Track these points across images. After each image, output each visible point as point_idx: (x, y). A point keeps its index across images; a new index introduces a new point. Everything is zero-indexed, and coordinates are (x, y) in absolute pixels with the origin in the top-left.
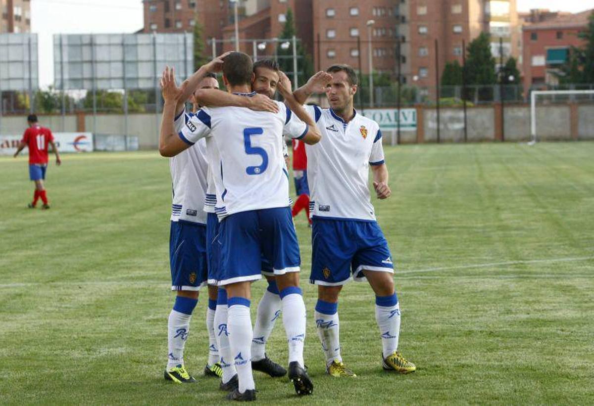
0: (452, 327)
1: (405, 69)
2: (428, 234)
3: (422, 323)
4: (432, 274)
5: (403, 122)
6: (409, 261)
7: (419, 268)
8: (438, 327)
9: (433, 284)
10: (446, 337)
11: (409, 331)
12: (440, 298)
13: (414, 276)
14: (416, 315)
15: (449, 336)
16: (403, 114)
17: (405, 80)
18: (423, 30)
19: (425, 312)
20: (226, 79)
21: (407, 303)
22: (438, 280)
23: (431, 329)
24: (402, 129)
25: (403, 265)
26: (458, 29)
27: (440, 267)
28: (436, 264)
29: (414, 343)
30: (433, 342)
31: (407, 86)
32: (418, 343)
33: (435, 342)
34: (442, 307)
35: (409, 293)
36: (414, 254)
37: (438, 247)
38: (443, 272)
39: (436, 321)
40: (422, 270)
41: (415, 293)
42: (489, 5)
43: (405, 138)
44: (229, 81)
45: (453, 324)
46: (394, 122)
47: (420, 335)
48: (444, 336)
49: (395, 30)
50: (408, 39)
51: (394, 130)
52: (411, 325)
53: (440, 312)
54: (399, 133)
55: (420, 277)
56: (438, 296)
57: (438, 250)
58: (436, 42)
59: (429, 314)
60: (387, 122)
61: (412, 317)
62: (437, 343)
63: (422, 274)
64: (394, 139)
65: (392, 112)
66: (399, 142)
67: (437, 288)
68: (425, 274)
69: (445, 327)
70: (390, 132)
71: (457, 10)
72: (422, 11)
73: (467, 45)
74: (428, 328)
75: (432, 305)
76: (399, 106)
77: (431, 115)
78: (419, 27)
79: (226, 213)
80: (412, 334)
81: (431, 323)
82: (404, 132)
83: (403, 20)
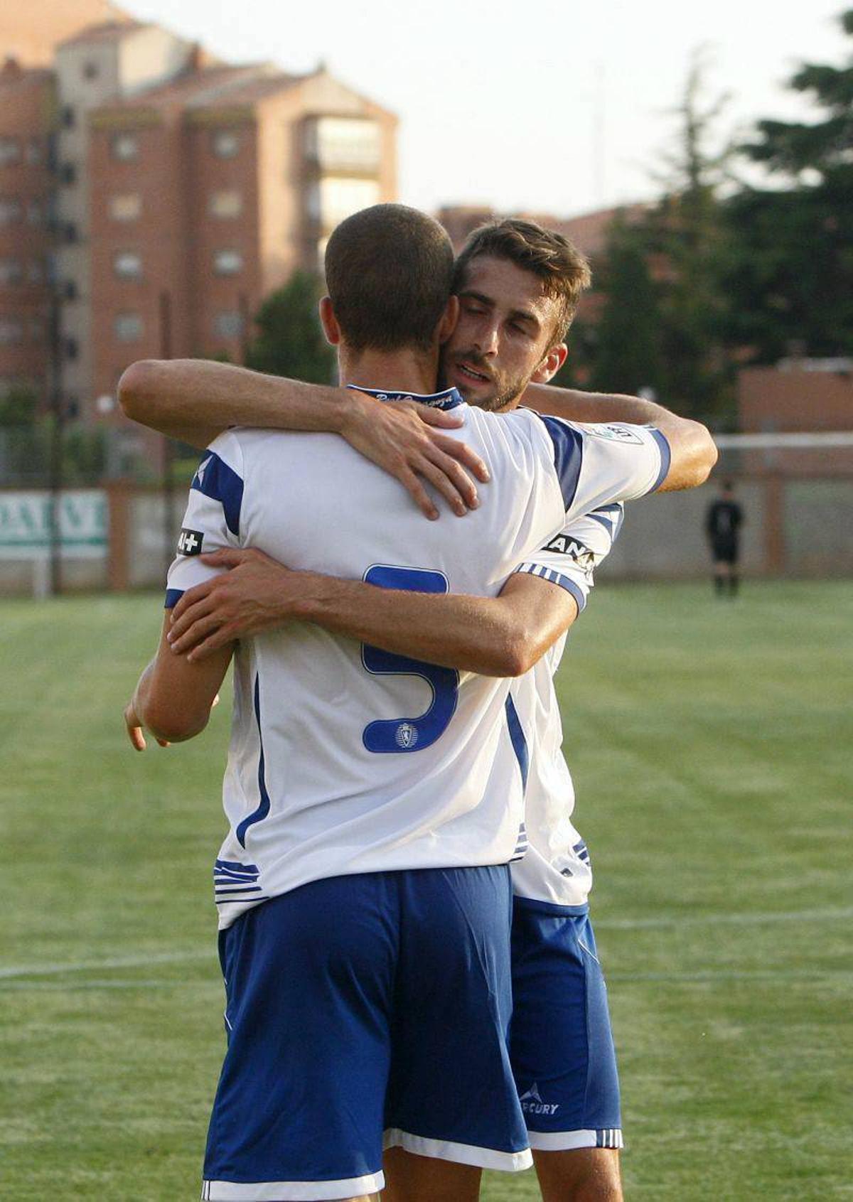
0: (188, 1127)
1: (75, 377)
2: (130, 855)
3: (103, 1115)
4: (136, 972)
5: (67, 529)
6: (74, 936)
7: (101, 957)
8: (150, 1126)
9: (141, 1003)
10: (173, 1158)
11: (67, 1139)
12: (157, 1042)
13: (84, 979)
14: (87, 1093)
15: (181, 1152)
16: (70, 508)
17: (74, 410)
18: (128, 264)
19: (114, 1085)
20: (333, 318)
21: (64, 1059)
22: (154, 990)
23: (131, 1132)
24: (67, 552)
25: (56, 948)
26: (229, 262)
27: (162, 951)
28: (151, 944)
29: (80, 1175)
30: (136, 1170)
31: (80, 428)
32: (92, 1175)
33: (140, 1169)
34: (162, 1069)
35: (70, 1028)
36: (89, 917)
37: (158, 895)
38: (170, 966)
39: (147, 1109)
40: (110, 963)
41: (86, 1028)
42: (318, 190)
43: (75, 576)
44: (345, 330)
45: (193, 1118)
46: (41, 531)
47: (98, 1150)
48: (166, 1153)
49: (45, 263)
50: (84, 288)
51: (41, 555)
52: (74, 1122)
53: (157, 1084)
54: (56, 565)
55: (103, 983)
56: (152, 1036)
57: (159, 904)
58: (165, 300)
59: (125, 1088)
60: (22, 532)
61: (78, 1098)
62: (145, 1174)
63: (107, 974)
64: (42, 581)
65: (35, 503)
66: (58, 589)
67: (153, 1014)
68: (120, 972)
69: (171, 1126)
70: (29, 563)
71: (226, 205)
72: (126, 208)
73: (254, 307)
74: (119, 1129)
75: (134, 1063)
76: (55, 484)
77: (148, 509)
78: (115, 255)
79: (258, 889)
80: (75, 1147)
81: (133, 1116)
82: (73, 562)
83: (70, 234)
